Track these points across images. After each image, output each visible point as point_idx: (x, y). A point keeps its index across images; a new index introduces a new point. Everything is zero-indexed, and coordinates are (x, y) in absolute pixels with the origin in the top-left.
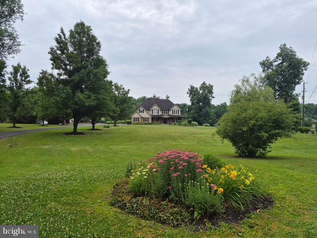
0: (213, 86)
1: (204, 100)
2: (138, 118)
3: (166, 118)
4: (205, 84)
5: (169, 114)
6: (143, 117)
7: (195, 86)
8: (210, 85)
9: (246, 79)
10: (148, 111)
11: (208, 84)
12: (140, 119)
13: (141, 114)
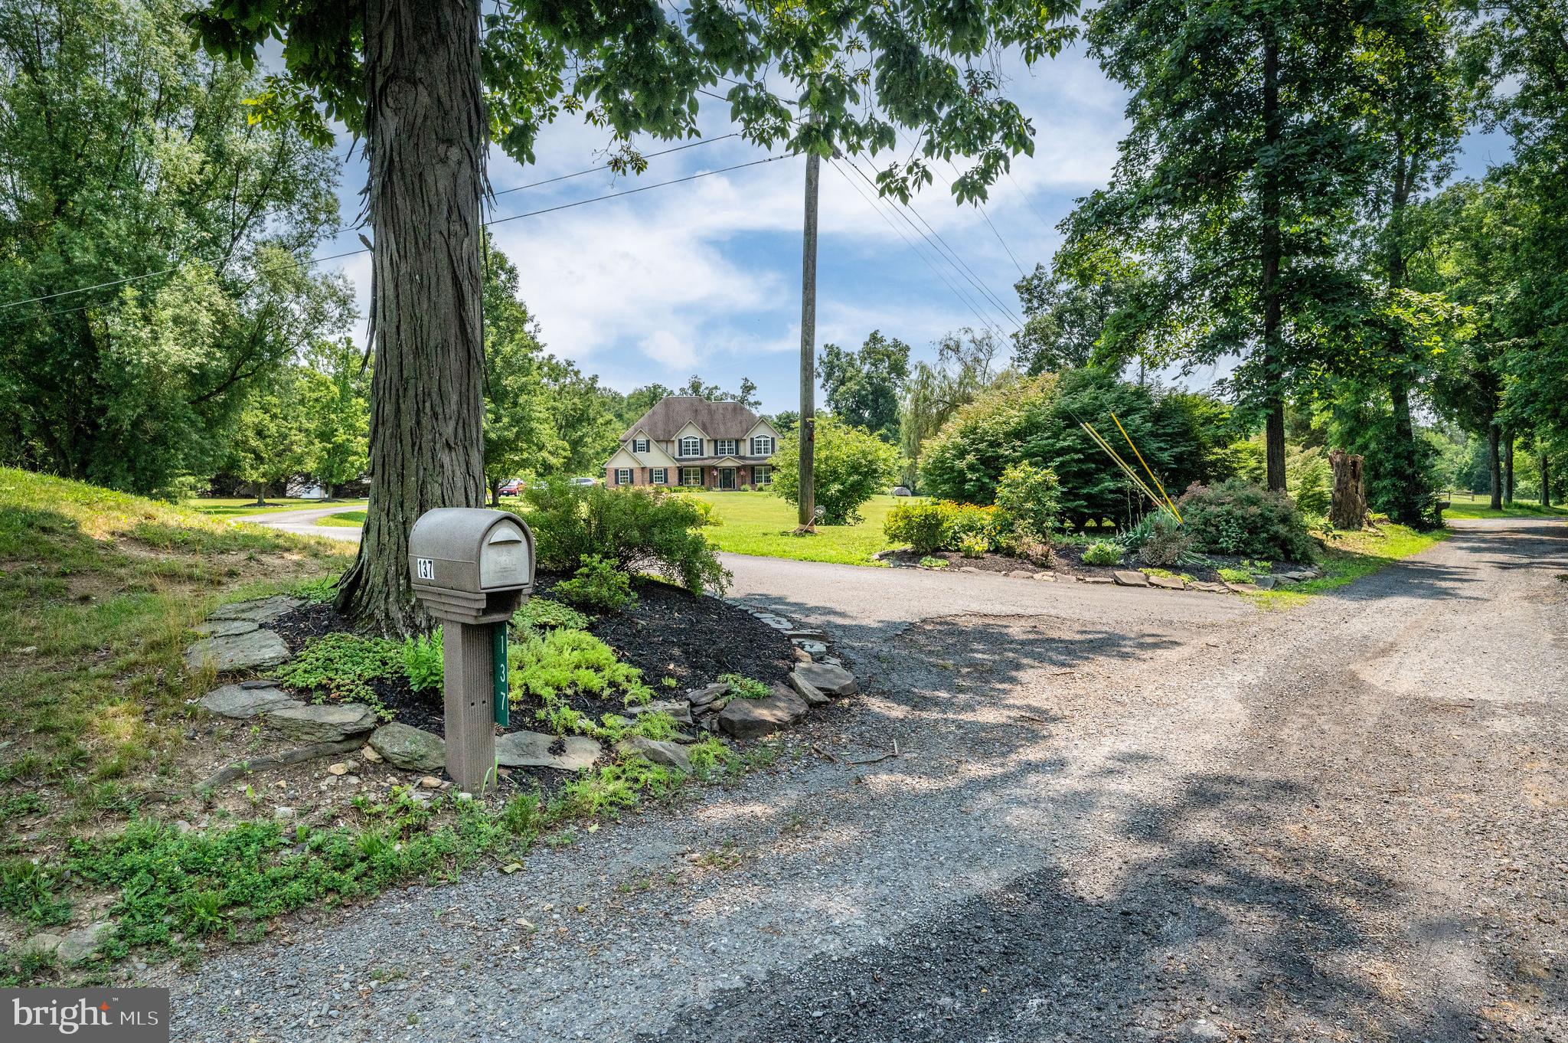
0: (907, 348)
1: (875, 401)
2: (632, 471)
3: (730, 469)
4: (882, 340)
5: (742, 453)
6: (649, 465)
7: (844, 349)
8: (896, 343)
9: (952, 344)
10: (664, 445)
11: (889, 341)
12: (637, 475)
13: (639, 455)
